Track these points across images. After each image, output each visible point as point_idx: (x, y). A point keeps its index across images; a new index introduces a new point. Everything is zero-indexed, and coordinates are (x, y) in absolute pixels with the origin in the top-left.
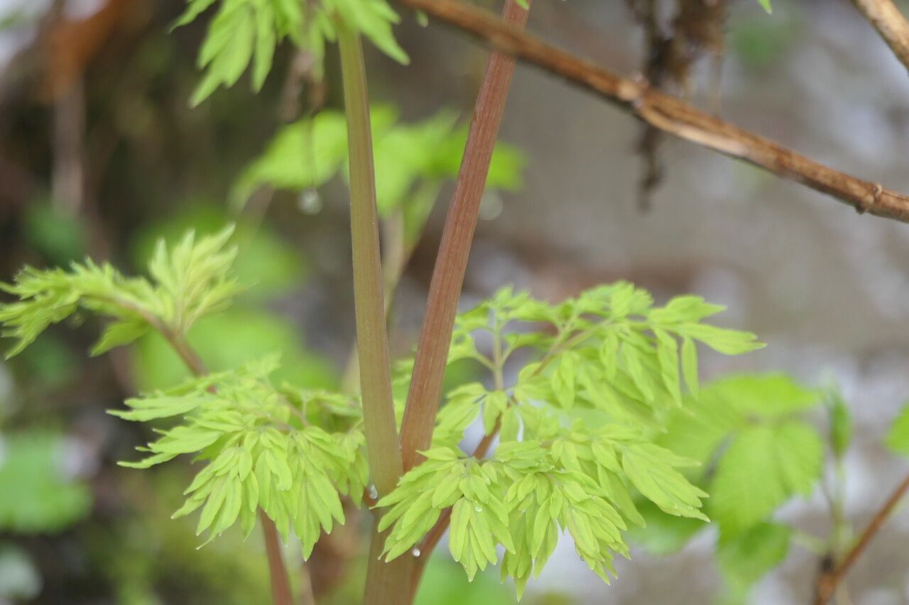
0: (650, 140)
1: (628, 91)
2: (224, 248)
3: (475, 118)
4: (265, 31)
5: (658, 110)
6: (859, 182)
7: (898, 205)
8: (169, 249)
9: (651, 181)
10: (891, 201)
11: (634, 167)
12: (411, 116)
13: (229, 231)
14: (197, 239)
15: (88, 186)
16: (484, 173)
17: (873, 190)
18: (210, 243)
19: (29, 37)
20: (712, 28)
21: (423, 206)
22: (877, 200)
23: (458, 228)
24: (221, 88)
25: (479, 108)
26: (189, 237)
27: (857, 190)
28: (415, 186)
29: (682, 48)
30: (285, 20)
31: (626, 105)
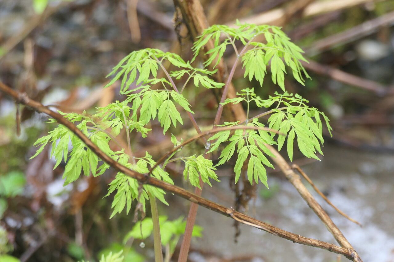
0: (236, 224)
1: (229, 212)
2: (120, 256)
3: (188, 220)
4: (129, 198)
5: (237, 217)
6: (294, 235)
7: (305, 240)
8: (105, 257)
9: (237, 235)
10: (303, 239)
11: (233, 231)
12: (171, 219)
13: (121, 252)
14: (113, 254)
15: (83, 239)
16: (191, 234)
17: (298, 237)
18: (116, 255)
19: (66, 197)
20: (253, 192)
21: (175, 242)
22: (299, 239)
23: (184, 250)
24: (118, 213)
25: (189, 217)
26: (111, 253)
27: (293, 237)
28: (173, 238)
29: (245, 198)
30: (135, 194)
31: (229, 215)
